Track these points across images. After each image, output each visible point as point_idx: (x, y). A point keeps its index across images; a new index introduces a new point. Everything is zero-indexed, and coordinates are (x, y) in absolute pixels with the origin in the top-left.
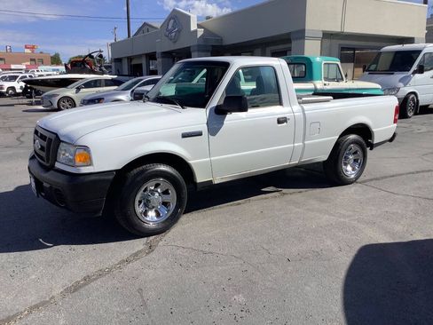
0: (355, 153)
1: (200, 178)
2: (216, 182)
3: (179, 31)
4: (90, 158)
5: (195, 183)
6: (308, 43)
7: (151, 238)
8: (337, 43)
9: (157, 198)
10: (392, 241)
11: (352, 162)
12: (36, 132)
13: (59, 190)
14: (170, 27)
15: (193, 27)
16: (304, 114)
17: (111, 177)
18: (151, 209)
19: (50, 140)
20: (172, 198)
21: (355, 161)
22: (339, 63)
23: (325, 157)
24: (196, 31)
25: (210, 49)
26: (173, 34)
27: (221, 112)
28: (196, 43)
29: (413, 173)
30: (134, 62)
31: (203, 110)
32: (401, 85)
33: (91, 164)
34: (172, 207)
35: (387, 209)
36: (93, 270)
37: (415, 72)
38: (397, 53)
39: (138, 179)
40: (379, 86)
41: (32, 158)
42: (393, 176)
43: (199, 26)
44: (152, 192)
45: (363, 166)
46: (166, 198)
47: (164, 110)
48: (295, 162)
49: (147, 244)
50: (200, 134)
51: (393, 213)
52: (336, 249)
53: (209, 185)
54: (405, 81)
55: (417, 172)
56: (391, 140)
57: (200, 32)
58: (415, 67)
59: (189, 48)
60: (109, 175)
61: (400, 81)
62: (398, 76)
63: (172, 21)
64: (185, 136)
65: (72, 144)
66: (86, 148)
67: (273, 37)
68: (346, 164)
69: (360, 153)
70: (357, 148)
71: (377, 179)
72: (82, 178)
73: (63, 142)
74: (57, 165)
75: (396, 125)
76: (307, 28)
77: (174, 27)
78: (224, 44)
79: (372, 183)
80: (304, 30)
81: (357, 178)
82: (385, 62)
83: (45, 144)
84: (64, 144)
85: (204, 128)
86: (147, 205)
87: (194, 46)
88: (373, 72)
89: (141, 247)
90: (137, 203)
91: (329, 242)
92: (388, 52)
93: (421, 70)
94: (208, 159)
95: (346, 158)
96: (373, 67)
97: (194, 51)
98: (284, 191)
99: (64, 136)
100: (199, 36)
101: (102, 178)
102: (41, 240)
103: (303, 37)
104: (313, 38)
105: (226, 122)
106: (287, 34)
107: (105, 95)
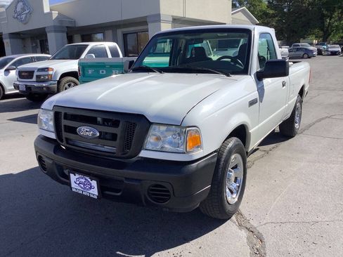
3: (30, 13)
4: (200, 140)
14: (19, 9)
15: (46, 10)
23: (289, 116)
24: (50, 14)
25: (66, 29)
26: (24, 16)
28: (52, 24)
33: (201, 147)
34: (241, 178)
43: (52, 9)
49: (239, 227)
50: (256, 101)
57: (55, 14)
59: (44, 28)
63: (21, 4)
64: (251, 104)
65: (175, 125)
66: (196, 129)
74: (143, 154)
76: (162, 12)
77: (23, 9)
78: (77, 26)
80: (159, 15)
83: (115, 130)
84: (157, 127)
87: (50, 27)
89: (243, 233)
99: (156, 117)
100: (54, 18)
102: (118, 253)
103: (159, 21)
104: (167, 22)
105: (265, 88)
106: (143, 17)
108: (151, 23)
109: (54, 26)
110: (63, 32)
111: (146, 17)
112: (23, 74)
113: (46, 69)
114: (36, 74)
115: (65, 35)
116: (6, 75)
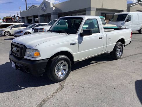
2: (80, 61)
3: (46, 8)
5: (74, 61)
7: (61, 82)
8: (100, 12)
9: (62, 68)
11: (119, 51)
13: (27, 67)
14: (43, 6)
15: (51, 6)
16: (107, 36)
17: (47, 61)
20: (67, 67)
21: (120, 51)
22: (104, 18)
23: (112, 50)
24: (52, 8)
25: (58, 14)
26: (44, 9)
27: (81, 35)
28: (53, 12)
29: (136, 54)
30: (29, 19)
31: (76, 35)
32: (122, 25)
34: (67, 70)
35: (135, 67)
37: (126, 21)
38: (119, 15)
39: (56, 61)
40: (116, 26)
43: (53, 6)
44: (60, 66)
45: (122, 52)
46: (65, 68)
47: (62, 35)
48: (103, 52)
49: (60, 85)
50: (76, 44)
51: (138, 69)
52: (127, 83)
53: (78, 62)
54: (123, 24)
55: (137, 54)
56: (129, 44)
57: (54, 8)
58: (126, 20)
59: (50, 13)
60: (46, 60)
61: (121, 24)
62: (121, 23)
63: (44, 4)
64: (71, 44)
65: (32, 49)
66: (38, 50)
67: (80, 10)
68: (117, 52)
69: (121, 48)
70: (121, 47)
71: (126, 57)
72: (37, 62)
73: (28, 48)
74: (25, 57)
75: (131, 39)
77: (44, 6)
78: (62, 12)
80: (90, 8)
81: (121, 57)
82: (115, 18)
83: (19, 49)
86: (58, 70)
87: (52, 13)
88: (112, 21)
90: (55, 70)
91: (124, 81)
92: (116, 15)
93: (128, 21)
94: (78, 53)
96: (112, 20)
97: (52, 15)
98: (98, 62)
99: (28, 46)
100: (53, 9)
101: (44, 61)
102: (19, 86)
103: (90, 10)
104: (93, 10)
105: (83, 39)
106: (84, 9)
107: (23, 30)
108: (87, 11)
111: (86, 9)
112: (36, 30)
113: (42, 29)
114: (39, 30)
115: (57, 16)
116: (32, 30)
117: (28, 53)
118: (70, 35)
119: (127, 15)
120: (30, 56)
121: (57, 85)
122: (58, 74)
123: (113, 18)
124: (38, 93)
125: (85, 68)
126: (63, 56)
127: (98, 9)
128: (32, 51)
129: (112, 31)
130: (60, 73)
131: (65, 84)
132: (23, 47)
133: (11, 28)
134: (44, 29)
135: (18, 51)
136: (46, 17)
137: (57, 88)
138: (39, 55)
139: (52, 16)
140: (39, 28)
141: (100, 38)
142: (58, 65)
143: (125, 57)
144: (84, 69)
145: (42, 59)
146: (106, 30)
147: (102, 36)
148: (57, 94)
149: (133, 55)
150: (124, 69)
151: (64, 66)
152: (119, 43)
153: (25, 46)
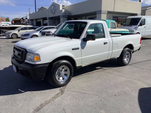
0: (128, 54)
1: (78, 65)
2: (83, 66)
3: (55, 10)
4: (40, 58)
5: (76, 67)
6: (102, 15)
7: (61, 88)
8: (112, 15)
9: (63, 73)
10: (149, 87)
11: (127, 57)
12: (14, 48)
13: (27, 71)
15: (61, 9)
17: (47, 65)
18: (60, 77)
19: (23, 52)
20: (68, 73)
21: (128, 57)
22: (115, 22)
23: (118, 56)
24: (62, 10)
25: (67, 16)
26: (53, 11)
27: (85, 40)
29: (146, 61)
30: (38, 21)
31: (79, 40)
32: (134, 30)
33: (40, 61)
34: (69, 75)
35: (143, 75)
36: (43, 102)
37: (139, 26)
38: (132, 19)
39: (57, 66)
40: (128, 30)
41: (13, 58)
42: (140, 62)
43: (63, 8)
44: (61, 70)
45: (130, 59)
46: (66, 73)
47: (65, 40)
48: (109, 58)
49: (60, 90)
50: (78, 49)
51: (145, 76)
52: (130, 91)
53: (81, 68)
54: (136, 29)
55: (148, 61)
56: (139, 50)
57: (63, 11)
58: (139, 24)
59: (59, 16)
60: (46, 65)
62: (133, 27)
63: (53, 6)
64: (73, 49)
65: (32, 53)
66: (38, 55)
68: (125, 58)
70: (129, 53)
71: (135, 63)
72: (37, 66)
74: (26, 61)
75: (140, 44)
76: (102, 10)
77: (53, 8)
78: (72, 15)
79: (134, 65)
80: (101, 11)
81: (128, 63)
82: (128, 22)
83: (20, 53)
84: (29, 53)
85: (79, 46)
86: (60, 75)
88: (124, 25)
89: (59, 92)
90: (56, 75)
91: (127, 88)
92: (129, 19)
93: (141, 25)
94: (81, 58)
95: (125, 56)
96: (124, 24)
97: (61, 17)
98: (104, 68)
99: (29, 50)
101: (44, 66)
102: (19, 90)
103: (101, 13)
104: (104, 13)
105: (87, 44)
106: (95, 12)
107: (30, 33)
108: (98, 14)
109: (63, 15)
110: (66, 17)
111: (96, 11)
113: (49, 32)
114: (46, 33)
115: (67, 19)
116: (40, 33)
117: (29, 56)
118: (73, 39)
119: (140, 19)
120: (31, 60)
121: (57, 91)
122: (59, 79)
123: (125, 22)
124: (37, 98)
125: (90, 74)
126: (64, 61)
127: (109, 13)
128: (32, 55)
129: (119, 36)
130: (61, 78)
131: (65, 90)
132: (24, 50)
133: (19, 31)
134: (51, 32)
135: (19, 55)
136: (55, 19)
137: (57, 93)
138: (39, 59)
139: (61, 19)
140: (46, 31)
141: (105, 44)
142: (59, 70)
143: (133, 64)
144: (88, 75)
145: (42, 63)
146: (112, 35)
147: (107, 42)
148: (57, 99)
149: (143, 62)
150: (130, 77)
151: (66, 71)
152: (127, 49)
153: (25, 50)
